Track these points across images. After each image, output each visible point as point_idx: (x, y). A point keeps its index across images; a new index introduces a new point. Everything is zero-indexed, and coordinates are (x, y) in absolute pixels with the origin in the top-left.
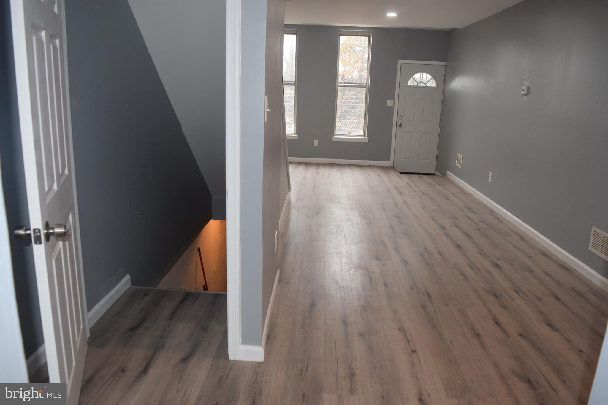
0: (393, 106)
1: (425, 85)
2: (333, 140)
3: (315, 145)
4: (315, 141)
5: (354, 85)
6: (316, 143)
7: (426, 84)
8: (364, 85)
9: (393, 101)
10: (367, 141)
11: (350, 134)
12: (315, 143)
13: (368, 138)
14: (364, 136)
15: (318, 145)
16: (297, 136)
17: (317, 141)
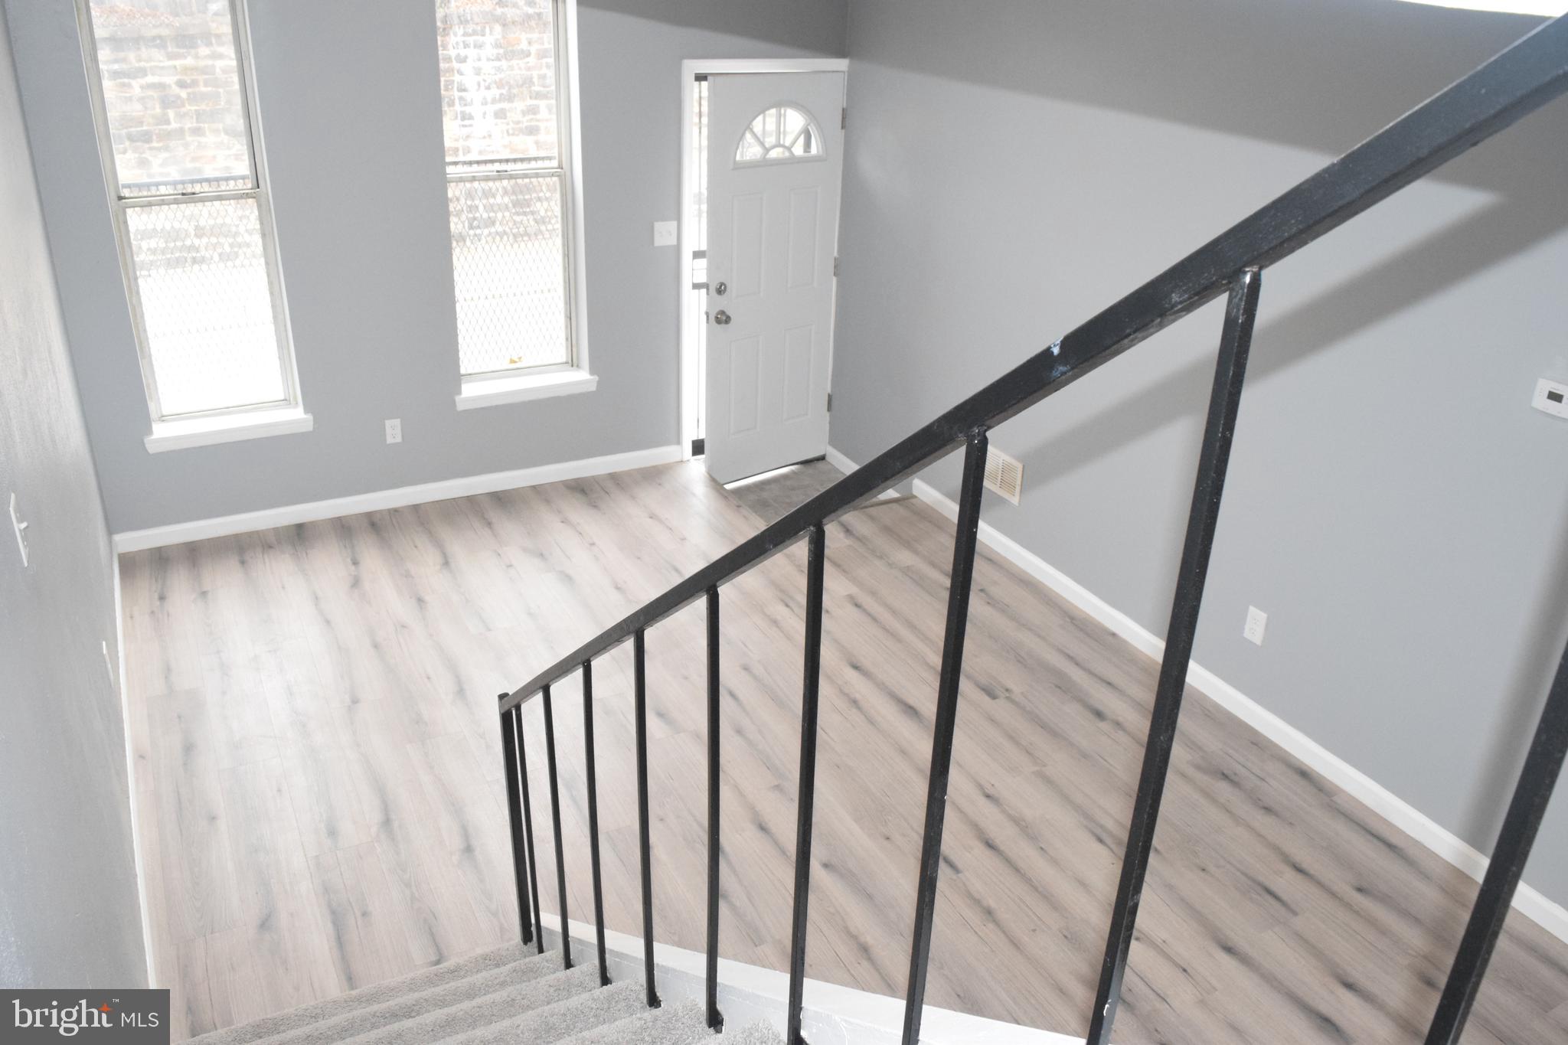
0: (675, 242)
1: (787, 154)
2: (460, 407)
3: (390, 440)
4: (388, 423)
5: (509, 167)
6: (394, 431)
7: (789, 149)
8: (547, 164)
9: (675, 223)
10: (593, 388)
11: (513, 366)
12: (388, 431)
13: (596, 378)
14: (573, 363)
15: (403, 436)
16: (310, 417)
17: (397, 422)
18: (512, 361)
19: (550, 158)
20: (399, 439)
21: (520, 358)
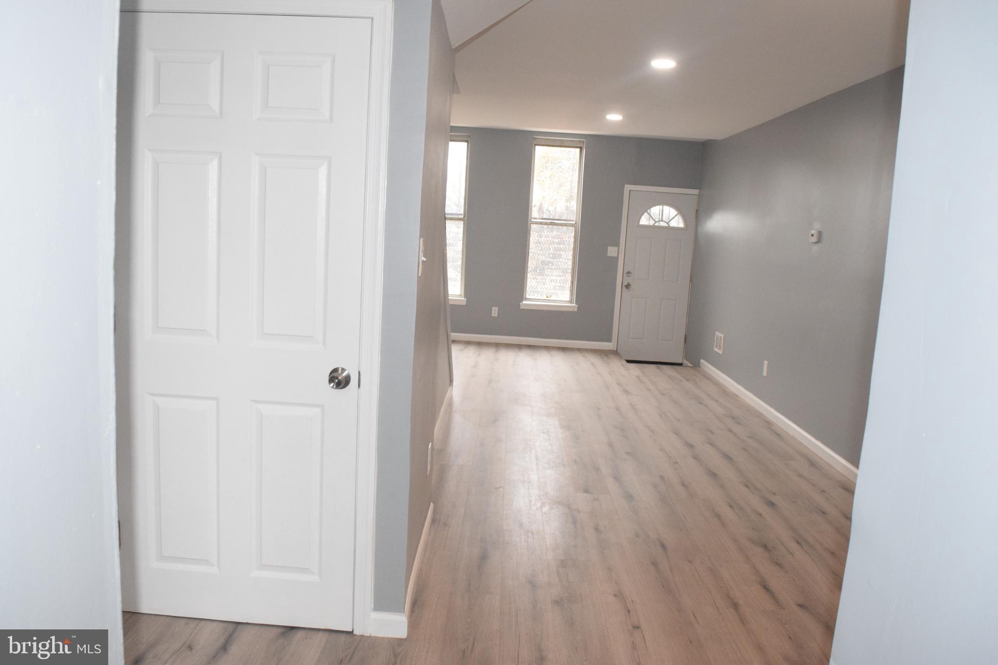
0: (616, 256)
1: (667, 225)
2: (522, 307)
3: (493, 315)
4: (494, 308)
5: (555, 221)
6: (495, 311)
7: (667, 223)
8: (571, 222)
9: (617, 248)
10: (576, 310)
11: (548, 299)
12: (497, 312)
13: (577, 306)
14: (571, 302)
15: (498, 315)
16: (466, 299)
17: (497, 308)
18: (547, 297)
19: (573, 221)
20: (496, 315)
21: (551, 296)
